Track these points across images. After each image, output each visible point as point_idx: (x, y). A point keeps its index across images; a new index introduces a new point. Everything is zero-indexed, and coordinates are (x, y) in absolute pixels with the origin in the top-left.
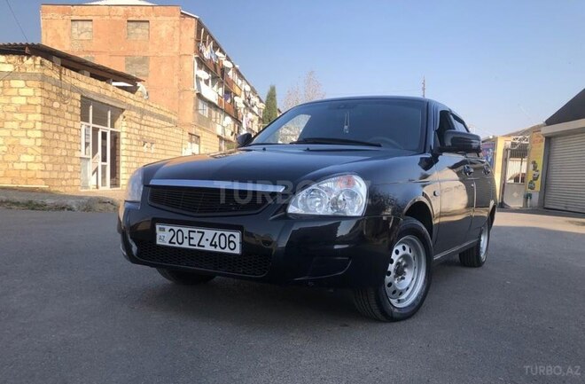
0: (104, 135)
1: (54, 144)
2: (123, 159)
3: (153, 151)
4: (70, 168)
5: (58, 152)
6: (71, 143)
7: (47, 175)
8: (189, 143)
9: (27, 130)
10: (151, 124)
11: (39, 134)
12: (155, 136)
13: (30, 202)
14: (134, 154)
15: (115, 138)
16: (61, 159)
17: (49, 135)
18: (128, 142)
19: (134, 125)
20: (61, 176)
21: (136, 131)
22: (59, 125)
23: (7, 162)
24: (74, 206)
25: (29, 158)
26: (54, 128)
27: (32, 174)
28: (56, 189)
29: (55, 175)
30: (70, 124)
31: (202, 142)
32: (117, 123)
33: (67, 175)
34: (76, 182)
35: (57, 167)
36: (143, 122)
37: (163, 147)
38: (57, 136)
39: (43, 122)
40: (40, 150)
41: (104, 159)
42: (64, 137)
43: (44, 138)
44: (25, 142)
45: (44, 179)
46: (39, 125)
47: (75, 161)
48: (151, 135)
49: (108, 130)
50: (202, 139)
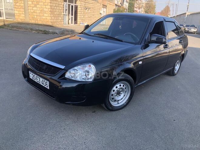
0: (72, 6)
1: (54, 10)
2: (78, 14)
3: (89, 11)
4: (60, 18)
5: (56, 13)
6: (60, 10)
7: (52, 21)
8: (103, 8)
9: (46, 5)
10: (89, 2)
11: (49, 7)
12: (90, 6)
13: (45, 30)
14: (82, 13)
15: (76, 7)
16: (57, 15)
17: (53, 7)
18: (81, 9)
19: (83, 3)
20: (57, 21)
21: (84, 5)
22: (56, 4)
23: (40, 16)
24: (58, 33)
25: (45, 15)
26: (54, 5)
27: (47, 20)
28: (56, 25)
29: (55, 21)
30: (60, 3)
31: (107, 8)
32: (77, 2)
33: (59, 21)
34: (62, 23)
35: (56, 18)
36: (86, 2)
37: (93, 10)
38: (55, 8)
39: (51, 3)
40: (49, 12)
41: (72, 15)
42: (58, 8)
43: (51, 8)
44: (45, 9)
45: (51, 22)
46: (49, 4)
47: (62, 16)
48: (89, 6)
49: (74, 5)
50: (107, 7)
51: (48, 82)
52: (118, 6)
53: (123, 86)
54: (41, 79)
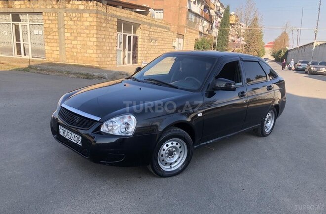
0: (130, 38)
1: (103, 44)
2: (139, 49)
3: (156, 44)
4: (111, 56)
5: (104, 48)
6: (112, 43)
7: (99, 59)
8: (177, 39)
9: (90, 37)
10: (156, 31)
11: (95, 40)
12: (157, 36)
13: (88, 74)
14: (145, 46)
15: (136, 38)
16: (106, 52)
17: (101, 40)
18: (143, 41)
19: (146, 32)
20: (106, 59)
21: (147, 35)
22: (105, 35)
23: (82, 53)
24: (106, 77)
25: (90, 51)
26: (103, 37)
27: (92, 59)
28: (104, 66)
29: (103, 59)
30: (111, 34)
31: (185, 38)
32: (137, 31)
33: (109, 59)
34: (114, 62)
35: (104, 55)
36: (151, 30)
37: (162, 42)
38: (104, 40)
39: (97, 34)
40: (95, 47)
41: (129, 50)
42: (108, 41)
43: (98, 41)
44: (89, 43)
45: (98, 61)
46: (95, 36)
47: (114, 52)
48: (155, 36)
49: (132, 35)
50: (185, 36)
51: (81, 138)
52: (204, 34)
53: (177, 144)
54: (73, 135)
